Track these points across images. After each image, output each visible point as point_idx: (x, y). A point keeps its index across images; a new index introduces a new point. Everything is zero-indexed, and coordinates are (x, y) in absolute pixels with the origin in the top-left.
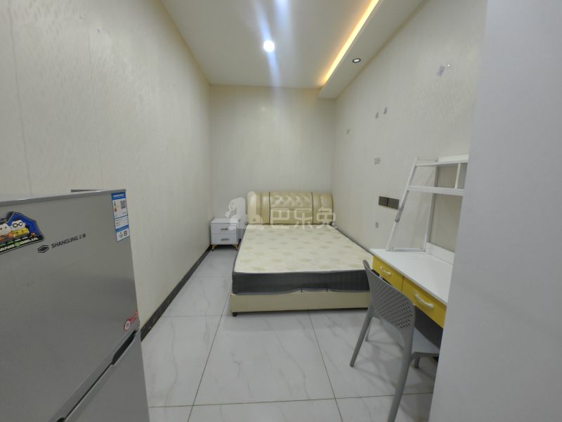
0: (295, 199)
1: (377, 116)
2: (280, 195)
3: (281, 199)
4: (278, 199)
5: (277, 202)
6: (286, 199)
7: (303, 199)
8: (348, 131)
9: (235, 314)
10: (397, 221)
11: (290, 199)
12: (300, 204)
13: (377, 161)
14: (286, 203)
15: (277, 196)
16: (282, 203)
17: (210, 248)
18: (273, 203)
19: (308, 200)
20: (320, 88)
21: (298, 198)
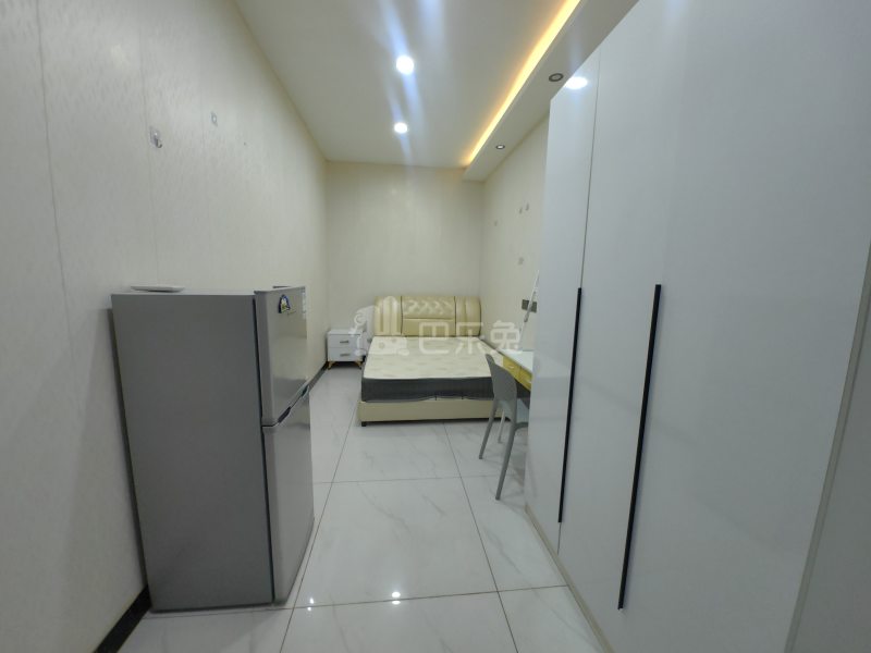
0: (433, 305)
1: (521, 211)
2: (415, 299)
3: (416, 305)
4: (412, 304)
5: (411, 309)
6: (422, 305)
7: (444, 305)
8: (496, 224)
9: (364, 424)
10: (526, 321)
11: (427, 305)
12: (439, 311)
13: (521, 261)
14: (423, 310)
15: (411, 301)
16: (417, 310)
17: (326, 366)
18: (407, 310)
19: (450, 306)
20: (464, 168)
21: (437, 303)
